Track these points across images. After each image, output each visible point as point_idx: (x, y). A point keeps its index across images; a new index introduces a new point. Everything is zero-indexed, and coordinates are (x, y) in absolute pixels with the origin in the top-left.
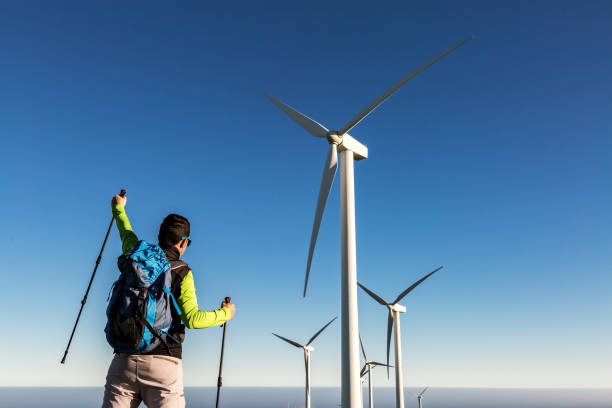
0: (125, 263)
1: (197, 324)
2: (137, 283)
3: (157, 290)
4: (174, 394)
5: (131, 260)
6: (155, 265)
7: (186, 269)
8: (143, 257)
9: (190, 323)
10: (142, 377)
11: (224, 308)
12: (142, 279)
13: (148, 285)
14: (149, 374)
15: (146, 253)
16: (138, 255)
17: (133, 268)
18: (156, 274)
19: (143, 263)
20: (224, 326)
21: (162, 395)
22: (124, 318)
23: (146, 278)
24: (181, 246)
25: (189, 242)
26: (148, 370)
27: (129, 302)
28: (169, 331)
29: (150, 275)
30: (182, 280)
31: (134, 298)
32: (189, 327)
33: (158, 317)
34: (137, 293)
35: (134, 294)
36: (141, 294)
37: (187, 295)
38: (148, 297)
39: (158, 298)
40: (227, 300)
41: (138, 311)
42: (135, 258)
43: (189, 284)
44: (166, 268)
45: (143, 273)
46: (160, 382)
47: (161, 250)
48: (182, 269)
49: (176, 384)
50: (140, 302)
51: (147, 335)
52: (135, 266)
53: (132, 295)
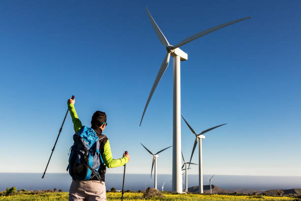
0: (77, 138)
1: (112, 165)
2: (83, 148)
3: (93, 150)
4: (102, 199)
5: (80, 137)
6: (92, 139)
7: (106, 139)
8: (86, 136)
9: (109, 165)
10: (87, 191)
11: (125, 157)
12: (86, 146)
13: (89, 149)
14: (90, 190)
15: (87, 133)
16: (83, 134)
17: (81, 141)
18: (92, 143)
19: (86, 138)
20: (125, 165)
21: (96, 199)
22: (78, 165)
23: (87, 146)
24: (103, 127)
25: (106, 124)
26: (89, 188)
27: (80, 157)
28: (99, 170)
29: (89, 144)
30: (104, 145)
31: (82, 155)
32: (108, 167)
33: (94, 164)
34: (84, 152)
35: (82, 153)
36: (86, 153)
37: (107, 152)
38: (89, 155)
39: (94, 155)
40: (126, 153)
41: (85, 162)
42: (82, 136)
43: (108, 146)
44: (97, 140)
45: (86, 143)
46: (95, 193)
47: (94, 131)
48: (104, 139)
49: (103, 194)
50: (85, 157)
51: (89, 172)
52: (82, 140)
53: (81, 154)
